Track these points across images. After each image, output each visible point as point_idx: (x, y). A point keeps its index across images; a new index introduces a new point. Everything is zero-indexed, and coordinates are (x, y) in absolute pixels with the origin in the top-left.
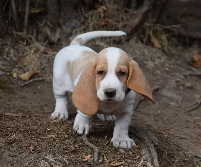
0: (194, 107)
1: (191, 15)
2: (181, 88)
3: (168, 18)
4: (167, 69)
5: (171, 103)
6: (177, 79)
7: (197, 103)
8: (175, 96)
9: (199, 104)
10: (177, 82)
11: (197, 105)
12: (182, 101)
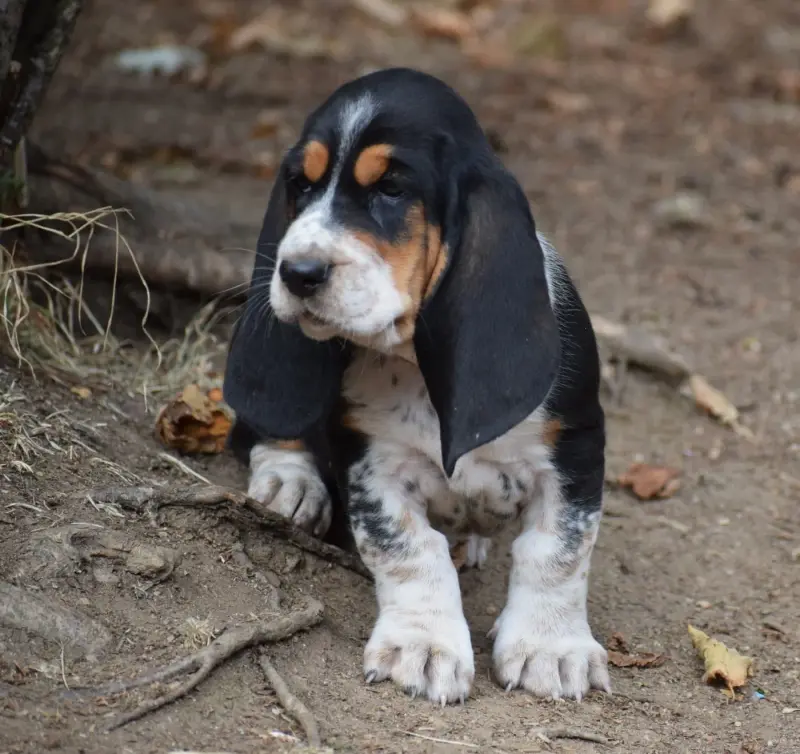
0: (176, 687)
1: (181, 153)
2: (103, 575)
3: (39, 165)
4: (20, 464)
5: (43, 668)
6: (81, 526)
7: (195, 668)
8: (62, 624)
9: (202, 671)
10: (78, 540)
11: (194, 678)
12: (107, 654)
